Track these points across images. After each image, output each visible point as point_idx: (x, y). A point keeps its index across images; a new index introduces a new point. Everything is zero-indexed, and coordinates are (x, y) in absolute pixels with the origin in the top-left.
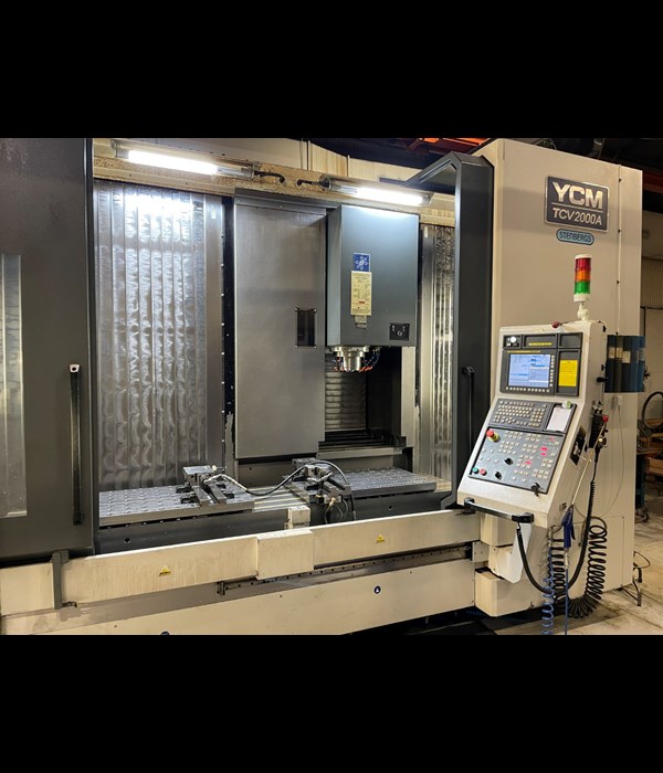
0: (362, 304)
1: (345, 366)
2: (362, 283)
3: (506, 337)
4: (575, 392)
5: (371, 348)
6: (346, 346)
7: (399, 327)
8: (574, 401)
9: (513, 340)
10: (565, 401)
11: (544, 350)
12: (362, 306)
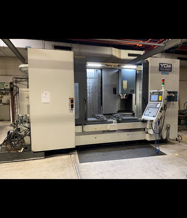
0: (125, 86)
1: (122, 98)
2: (125, 83)
3: (151, 92)
4: (161, 101)
5: (127, 94)
6: (122, 94)
7: (132, 90)
8: (161, 103)
9: (152, 93)
10: (159, 103)
11: (157, 94)
12: (125, 87)
